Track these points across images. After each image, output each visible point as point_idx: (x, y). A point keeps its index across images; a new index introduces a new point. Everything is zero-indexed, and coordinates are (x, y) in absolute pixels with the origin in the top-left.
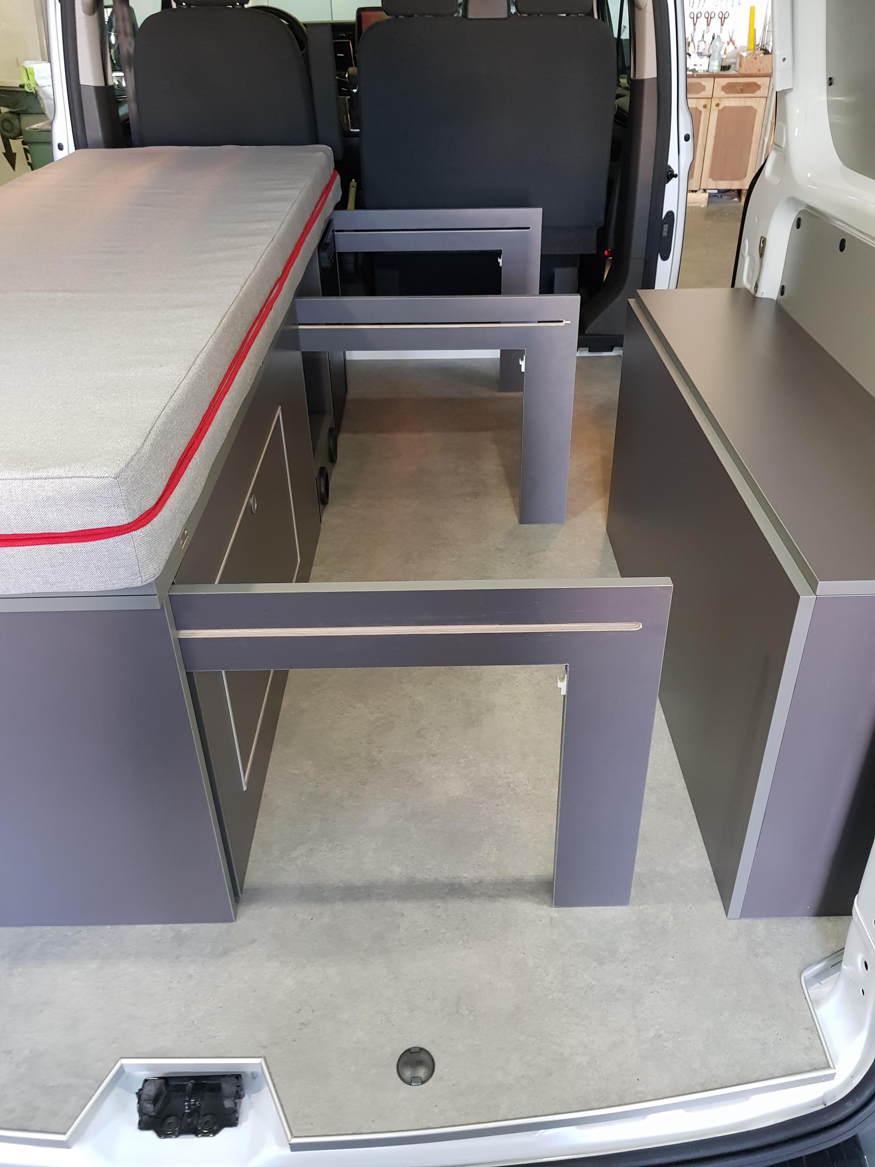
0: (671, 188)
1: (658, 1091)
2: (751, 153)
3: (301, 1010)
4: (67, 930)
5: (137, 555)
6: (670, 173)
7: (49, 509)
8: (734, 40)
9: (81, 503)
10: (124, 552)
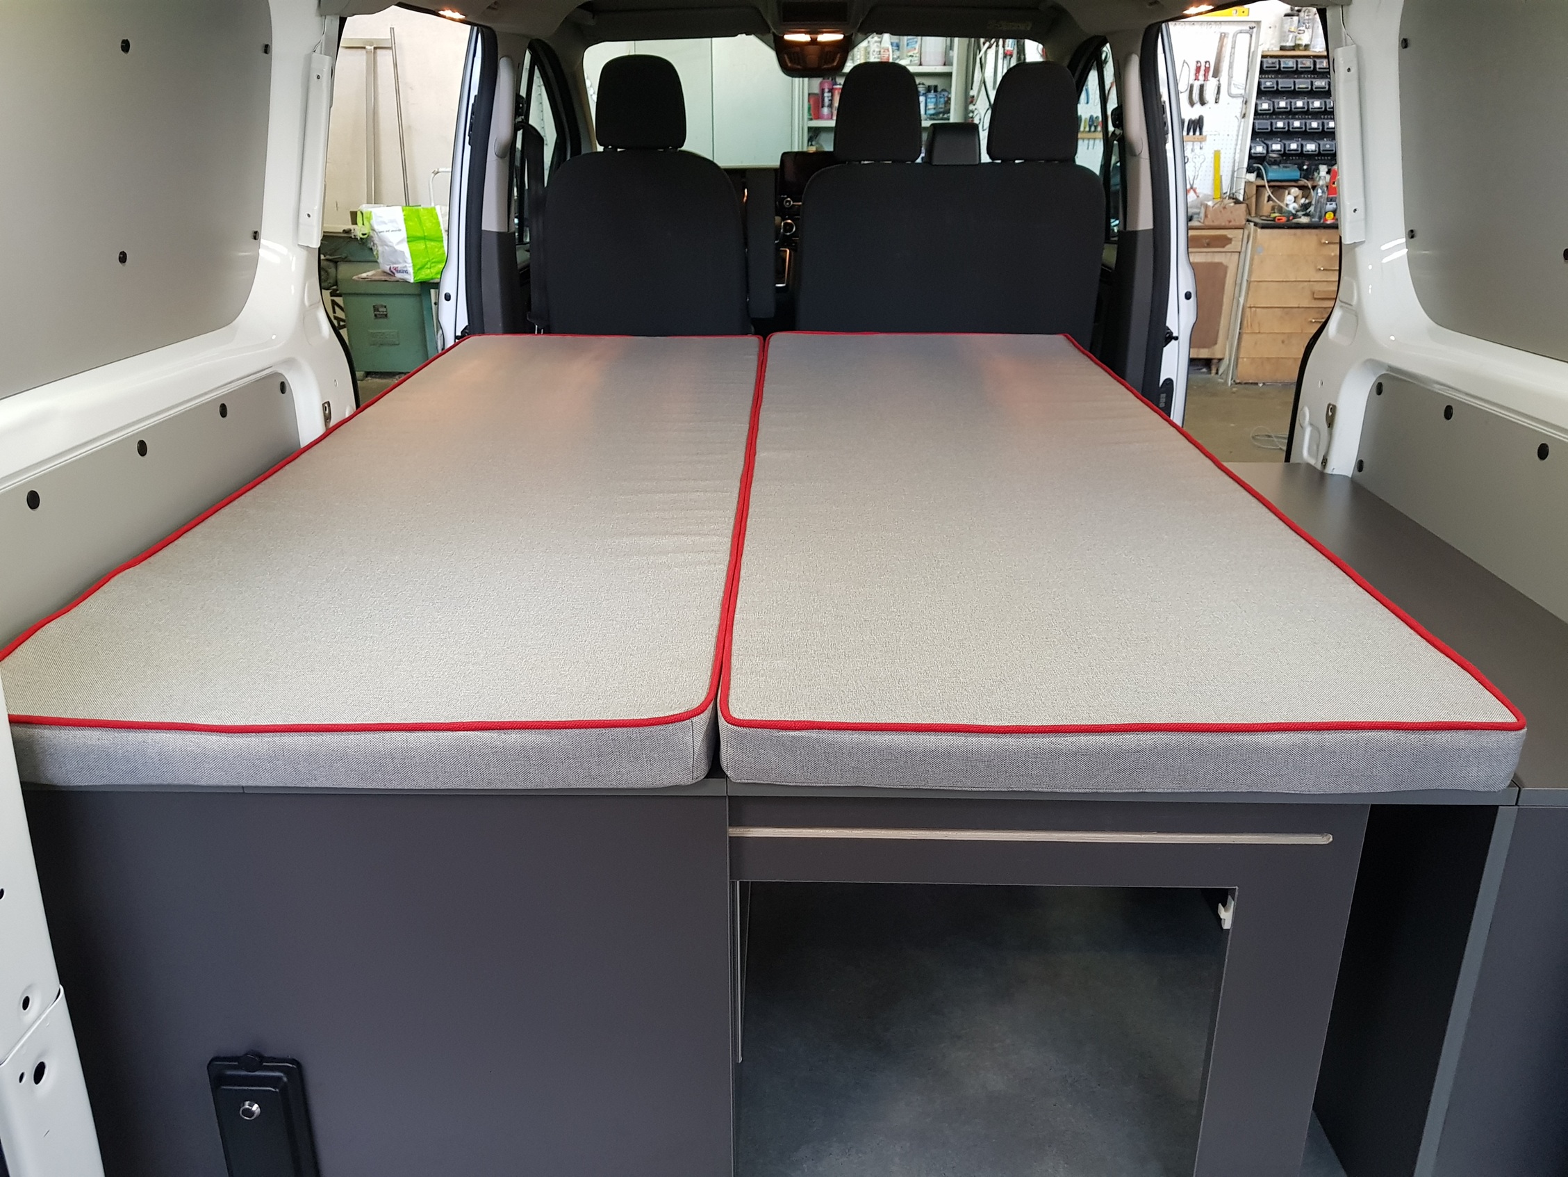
0: (1170, 352)
2: (1223, 316)
6: (1168, 335)
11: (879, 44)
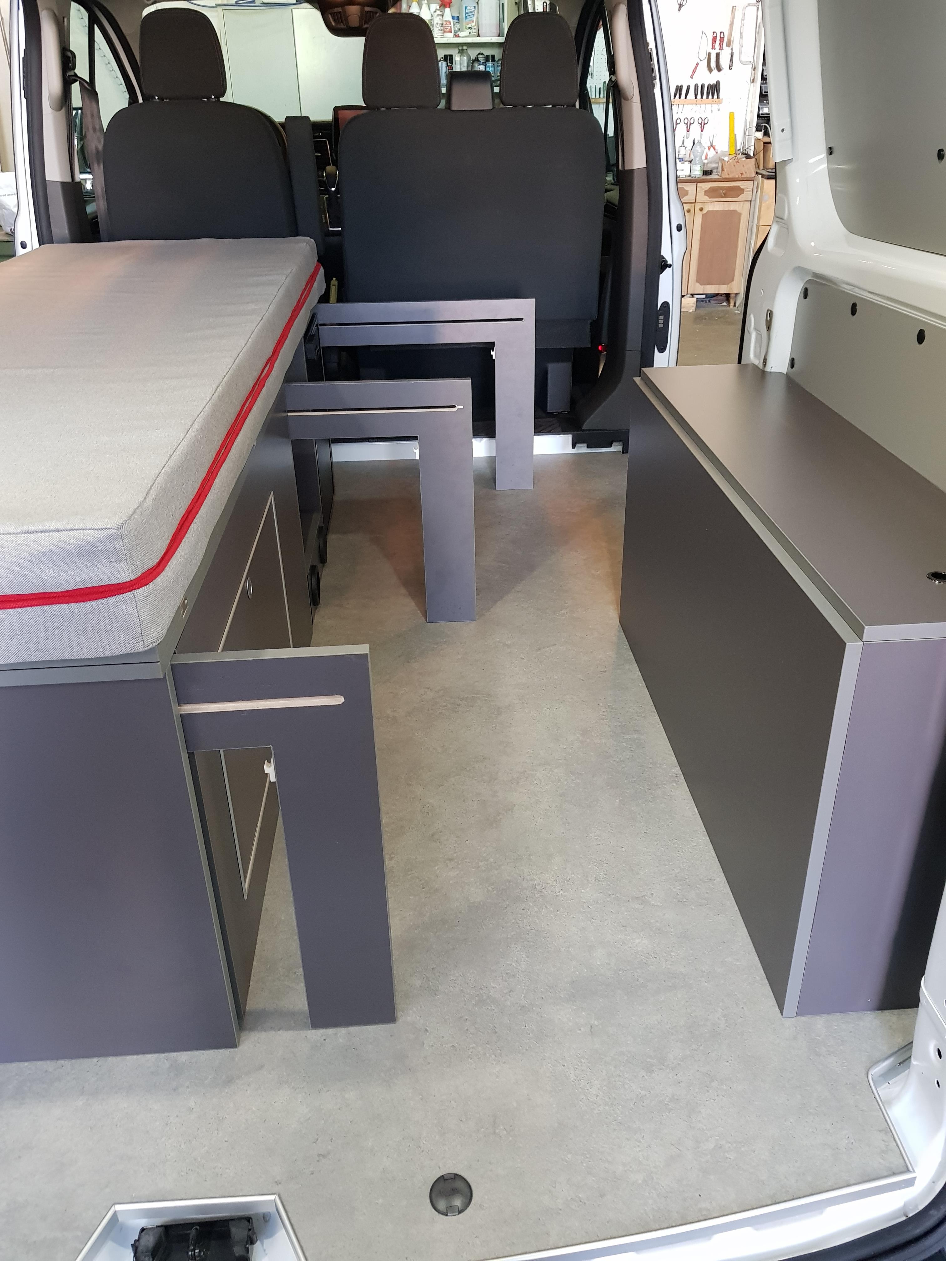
0: (666, 279)
1: (724, 1206)
2: (738, 256)
3: (317, 1140)
4: (49, 1066)
5: (140, 616)
6: (663, 263)
7: (44, 565)
8: (715, 146)
9: (79, 558)
10: (126, 613)
11: (441, 17)
